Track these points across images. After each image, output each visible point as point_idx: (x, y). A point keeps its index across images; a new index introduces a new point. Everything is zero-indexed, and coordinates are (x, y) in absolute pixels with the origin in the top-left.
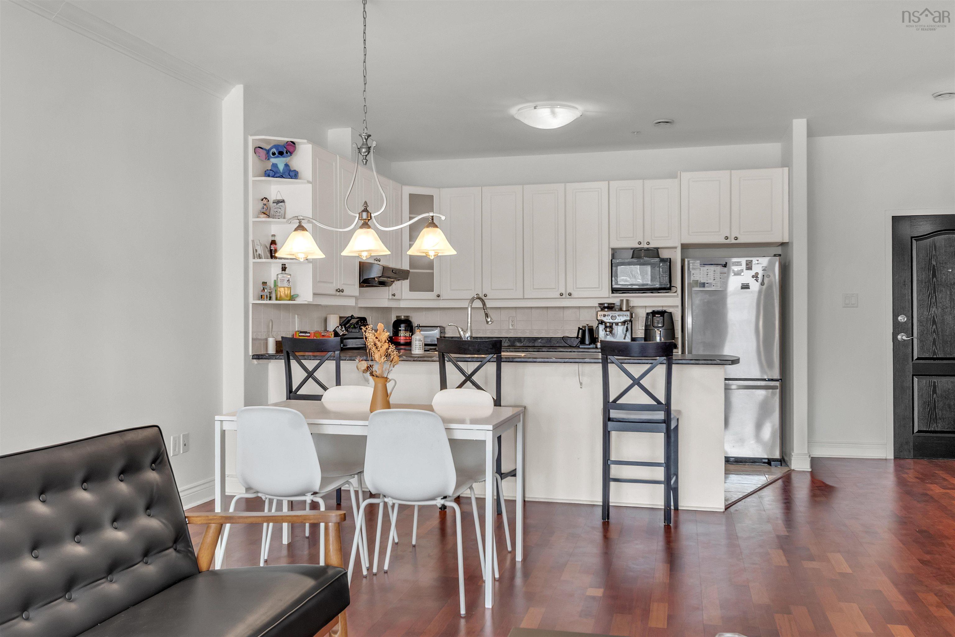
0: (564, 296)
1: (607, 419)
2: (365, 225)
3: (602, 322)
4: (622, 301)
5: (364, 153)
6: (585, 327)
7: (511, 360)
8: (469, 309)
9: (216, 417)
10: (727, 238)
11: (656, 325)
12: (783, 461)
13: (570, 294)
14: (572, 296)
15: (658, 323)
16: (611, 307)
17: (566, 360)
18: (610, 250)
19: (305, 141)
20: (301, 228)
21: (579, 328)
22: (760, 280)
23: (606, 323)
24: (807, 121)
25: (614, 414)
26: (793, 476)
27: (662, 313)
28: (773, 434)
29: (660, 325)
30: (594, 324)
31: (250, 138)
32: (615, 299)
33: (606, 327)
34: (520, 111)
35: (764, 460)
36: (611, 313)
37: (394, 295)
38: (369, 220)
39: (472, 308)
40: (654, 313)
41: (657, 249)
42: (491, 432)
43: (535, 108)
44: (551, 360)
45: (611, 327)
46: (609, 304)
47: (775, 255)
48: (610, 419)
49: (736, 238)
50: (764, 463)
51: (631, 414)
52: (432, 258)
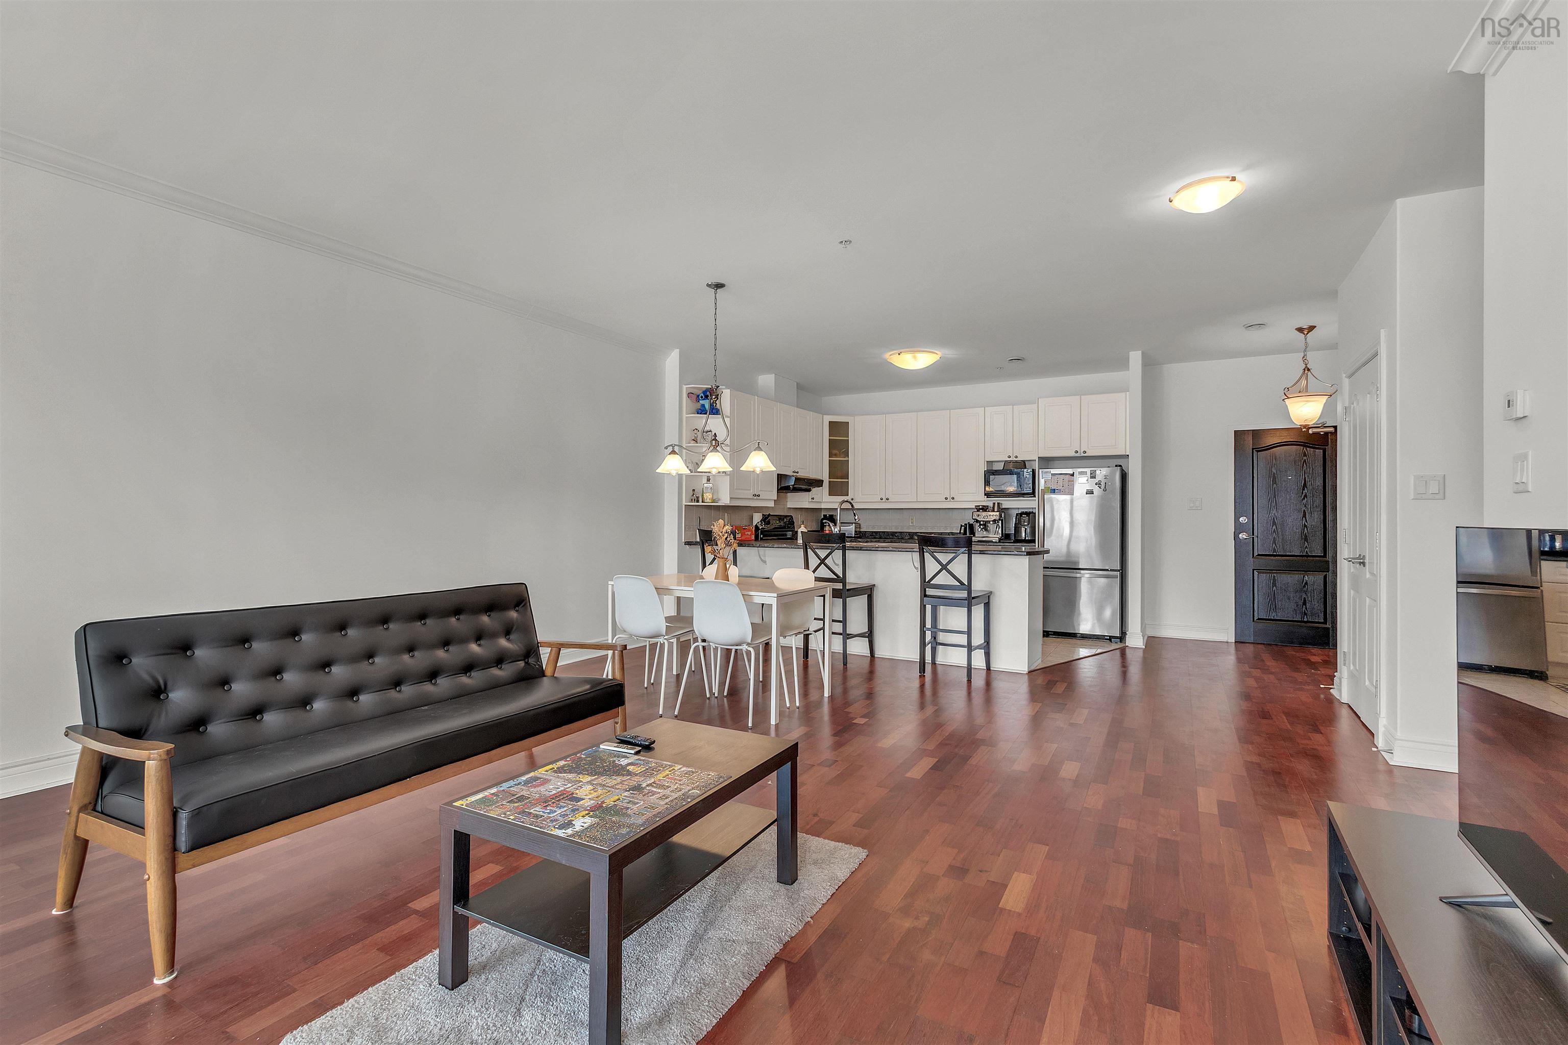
0: (949, 500)
1: (924, 595)
2: (715, 449)
3: (977, 521)
4: (994, 503)
5: (714, 398)
6: (966, 524)
7: (853, 549)
8: (839, 510)
9: (609, 582)
10: (1077, 452)
11: (1022, 524)
12: (1122, 637)
13: (953, 498)
14: (955, 500)
15: (1024, 522)
16: (985, 509)
17: (900, 550)
18: (986, 462)
19: (724, 387)
20: (673, 452)
21: (961, 525)
22: (1103, 487)
23: (980, 522)
24: (1143, 353)
25: (930, 592)
26: (1128, 651)
27: (1028, 514)
28: (1113, 614)
29: (1026, 524)
30: (972, 522)
31: (685, 387)
32: (989, 502)
33: (980, 525)
34: (892, 356)
35: (1106, 637)
36: (984, 514)
37: (813, 499)
38: (717, 446)
39: (841, 509)
40: (1022, 514)
41: (1024, 461)
42: (776, 598)
43: (899, 354)
44: (889, 549)
45: (985, 525)
46: (983, 506)
47: (1116, 466)
48: (925, 596)
49: (1085, 452)
50: (1106, 639)
51: (954, 593)
52: (758, 473)
